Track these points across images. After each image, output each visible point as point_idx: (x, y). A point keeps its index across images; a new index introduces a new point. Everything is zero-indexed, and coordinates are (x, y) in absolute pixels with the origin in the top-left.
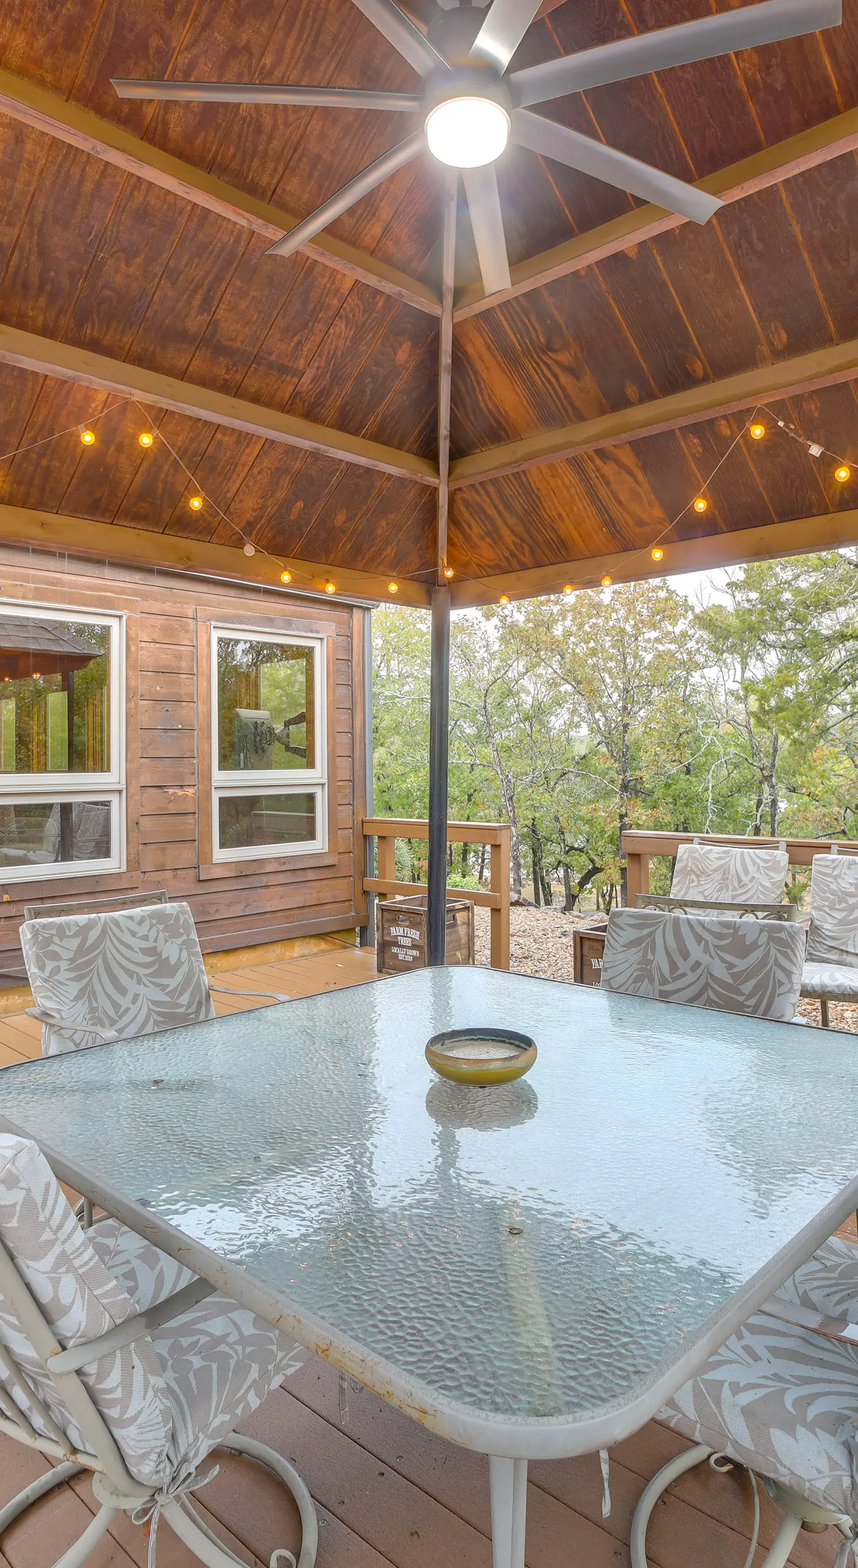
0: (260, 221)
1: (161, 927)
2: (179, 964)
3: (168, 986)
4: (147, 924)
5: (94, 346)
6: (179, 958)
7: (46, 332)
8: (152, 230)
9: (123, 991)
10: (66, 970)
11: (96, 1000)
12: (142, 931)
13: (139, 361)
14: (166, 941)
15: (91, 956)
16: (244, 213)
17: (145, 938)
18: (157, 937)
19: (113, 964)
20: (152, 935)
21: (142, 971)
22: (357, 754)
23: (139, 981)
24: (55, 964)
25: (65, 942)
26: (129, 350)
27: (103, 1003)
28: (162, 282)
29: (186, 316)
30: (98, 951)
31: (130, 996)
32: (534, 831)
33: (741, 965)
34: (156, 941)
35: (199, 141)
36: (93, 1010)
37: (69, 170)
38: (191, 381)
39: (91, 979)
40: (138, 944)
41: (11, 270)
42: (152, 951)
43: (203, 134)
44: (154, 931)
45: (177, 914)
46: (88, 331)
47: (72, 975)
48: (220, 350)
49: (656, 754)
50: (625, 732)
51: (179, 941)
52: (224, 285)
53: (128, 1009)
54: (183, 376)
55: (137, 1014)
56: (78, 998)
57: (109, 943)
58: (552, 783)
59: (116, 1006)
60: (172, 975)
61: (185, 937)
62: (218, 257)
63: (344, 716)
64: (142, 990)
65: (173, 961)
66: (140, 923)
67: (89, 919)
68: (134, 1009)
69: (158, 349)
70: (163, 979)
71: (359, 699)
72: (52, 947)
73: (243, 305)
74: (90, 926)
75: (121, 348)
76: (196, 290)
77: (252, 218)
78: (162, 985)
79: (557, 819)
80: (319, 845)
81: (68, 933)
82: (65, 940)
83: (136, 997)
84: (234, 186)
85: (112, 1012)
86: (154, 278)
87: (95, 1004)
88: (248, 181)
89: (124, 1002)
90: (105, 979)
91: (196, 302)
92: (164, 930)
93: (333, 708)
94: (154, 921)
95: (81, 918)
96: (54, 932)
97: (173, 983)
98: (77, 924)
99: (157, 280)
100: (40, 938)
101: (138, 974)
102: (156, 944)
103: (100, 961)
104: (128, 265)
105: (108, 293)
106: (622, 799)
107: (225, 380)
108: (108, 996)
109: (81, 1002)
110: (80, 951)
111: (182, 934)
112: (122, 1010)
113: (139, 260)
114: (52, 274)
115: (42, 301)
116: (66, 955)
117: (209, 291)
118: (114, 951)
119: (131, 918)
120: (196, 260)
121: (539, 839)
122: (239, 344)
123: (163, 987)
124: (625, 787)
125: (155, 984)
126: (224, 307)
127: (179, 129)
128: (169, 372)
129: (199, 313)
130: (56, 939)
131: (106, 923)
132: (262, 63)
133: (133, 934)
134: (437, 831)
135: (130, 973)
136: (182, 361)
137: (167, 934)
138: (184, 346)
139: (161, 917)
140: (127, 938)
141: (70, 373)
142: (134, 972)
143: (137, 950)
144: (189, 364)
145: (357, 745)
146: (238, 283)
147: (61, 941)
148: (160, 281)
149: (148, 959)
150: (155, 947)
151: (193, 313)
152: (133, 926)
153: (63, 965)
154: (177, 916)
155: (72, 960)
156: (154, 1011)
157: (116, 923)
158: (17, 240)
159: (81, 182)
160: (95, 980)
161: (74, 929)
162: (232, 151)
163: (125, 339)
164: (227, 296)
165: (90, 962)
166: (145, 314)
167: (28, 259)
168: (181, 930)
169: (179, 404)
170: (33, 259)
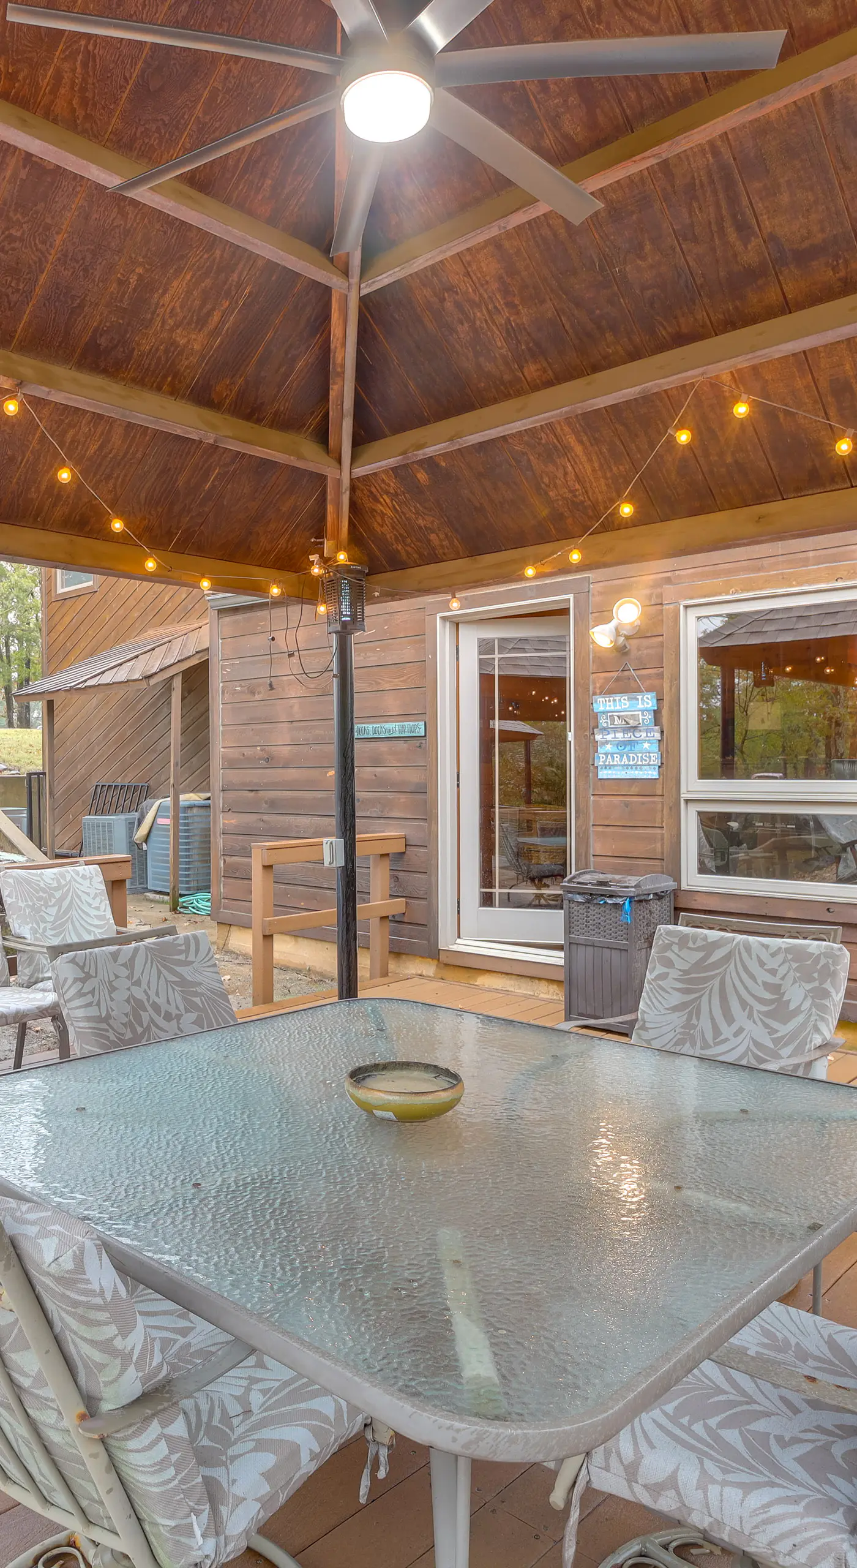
0: (665, 145)
1: (794, 965)
2: (797, 1011)
3: (777, 1031)
4: (780, 958)
5: (681, 339)
6: (801, 1005)
7: (634, 355)
8: (634, 217)
9: (730, 1019)
10: (676, 979)
11: (698, 1019)
12: (772, 964)
13: (730, 324)
14: (795, 982)
15: (712, 973)
16: (642, 155)
17: (773, 972)
18: (786, 975)
19: (729, 989)
20: (782, 971)
21: (758, 1007)
23: (750, 1016)
24: (666, 970)
25: (684, 953)
26: (711, 323)
27: (705, 1024)
28: (683, 246)
29: (735, 256)
30: (718, 971)
31: (735, 1027)
34: (783, 978)
35: (601, 119)
36: (688, 1025)
37: (541, 235)
38: (800, 306)
39: (702, 995)
40: (763, 976)
41: (570, 331)
42: (776, 989)
43: (598, 111)
44: (785, 967)
45: (820, 955)
46: (664, 333)
47: (680, 985)
48: (803, 257)
51: (809, 986)
52: (745, 201)
53: (727, 1040)
54: (787, 307)
55: (734, 1049)
56: (675, 1009)
57: (732, 965)
59: (717, 1031)
60: (785, 1022)
61: (816, 984)
62: (712, 182)
64: (749, 1026)
65: (792, 1006)
66: (773, 955)
67: (722, 937)
68: (734, 1042)
69: (738, 303)
70: (777, 1023)
72: (669, 954)
73: (785, 198)
74: (716, 945)
75: (702, 327)
76: (721, 229)
77: (656, 150)
78: (772, 1028)
81: (691, 945)
82: (685, 950)
83: (740, 1030)
84: (663, 117)
85: (709, 1036)
86: (674, 250)
87: (694, 1021)
88: (671, 99)
89: (727, 1031)
90: (716, 1001)
91: (732, 236)
92: (796, 970)
94: (790, 957)
95: (714, 935)
96: (676, 940)
97: (784, 1030)
98: (705, 938)
99: (678, 249)
100: (661, 942)
101: (751, 1008)
102: (781, 982)
103: (716, 982)
104: (643, 258)
105: (648, 293)
107: (840, 279)
108: (712, 1019)
109: (678, 1014)
110: (698, 966)
111: (814, 980)
112: (722, 1037)
113: (648, 247)
114: (598, 312)
115: (609, 337)
116: (680, 964)
117: (734, 217)
118: (734, 974)
119: (766, 947)
120: (695, 205)
122: (820, 236)
123: (773, 1031)
125: (766, 1026)
126: (765, 217)
127: (579, 129)
128: (770, 313)
129: (746, 241)
130: (675, 948)
131: (738, 944)
132: (585, 10)
133: (762, 964)
135: (744, 1004)
136: (772, 296)
137: (798, 975)
138: (760, 282)
139: (799, 955)
140: (754, 967)
141: (638, 389)
142: (748, 1004)
143: (760, 982)
144: (783, 294)
146: (757, 185)
147: (680, 950)
148: (681, 249)
149: (768, 996)
150: (780, 985)
151: (739, 246)
152: (765, 956)
153: (674, 974)
154: (818, 957)
155: (685, 972)
156: (753, 1053)
157: (748, 948)
158: (556, 310)
159: (555, 235)
160: (705, 999)
161: (699, 943)
162: (633, 96)
163: (699, 317)
164: (759, 206)
165: (706, 980)
166: (696, 284)
167: (573, 315)
168: (816, 975)
169: (759, 353)
170: (576, 312)
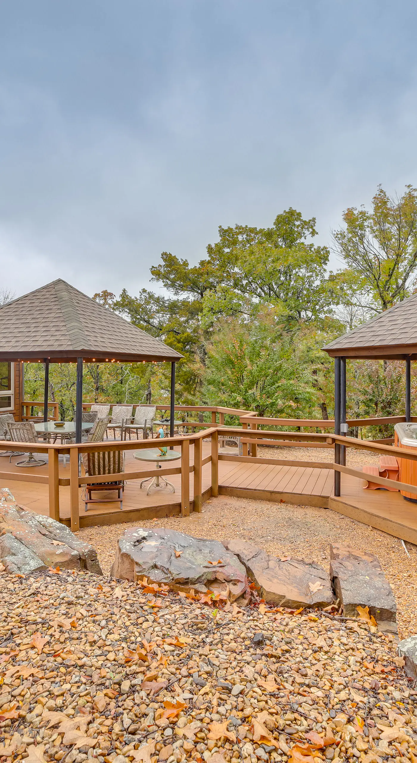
22: (21, 387)
32: (61, 406)
33: (90, 418)
49: (108, 377)
50: (98, 368)
58: (70, 386)
63: (18, 377)
71: (21, 374)
79: (71, 401)
80: (12, 408)
93: (15, 376)
106: (96, 393)
121: (63, 409)
124: (97, 389)
134: (46, 404)
145: (21, 385)
